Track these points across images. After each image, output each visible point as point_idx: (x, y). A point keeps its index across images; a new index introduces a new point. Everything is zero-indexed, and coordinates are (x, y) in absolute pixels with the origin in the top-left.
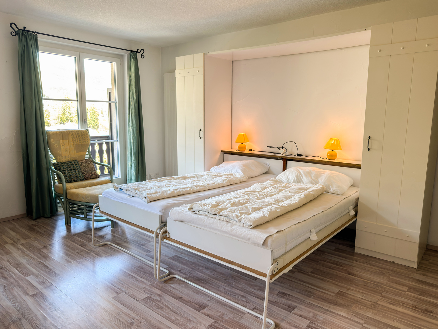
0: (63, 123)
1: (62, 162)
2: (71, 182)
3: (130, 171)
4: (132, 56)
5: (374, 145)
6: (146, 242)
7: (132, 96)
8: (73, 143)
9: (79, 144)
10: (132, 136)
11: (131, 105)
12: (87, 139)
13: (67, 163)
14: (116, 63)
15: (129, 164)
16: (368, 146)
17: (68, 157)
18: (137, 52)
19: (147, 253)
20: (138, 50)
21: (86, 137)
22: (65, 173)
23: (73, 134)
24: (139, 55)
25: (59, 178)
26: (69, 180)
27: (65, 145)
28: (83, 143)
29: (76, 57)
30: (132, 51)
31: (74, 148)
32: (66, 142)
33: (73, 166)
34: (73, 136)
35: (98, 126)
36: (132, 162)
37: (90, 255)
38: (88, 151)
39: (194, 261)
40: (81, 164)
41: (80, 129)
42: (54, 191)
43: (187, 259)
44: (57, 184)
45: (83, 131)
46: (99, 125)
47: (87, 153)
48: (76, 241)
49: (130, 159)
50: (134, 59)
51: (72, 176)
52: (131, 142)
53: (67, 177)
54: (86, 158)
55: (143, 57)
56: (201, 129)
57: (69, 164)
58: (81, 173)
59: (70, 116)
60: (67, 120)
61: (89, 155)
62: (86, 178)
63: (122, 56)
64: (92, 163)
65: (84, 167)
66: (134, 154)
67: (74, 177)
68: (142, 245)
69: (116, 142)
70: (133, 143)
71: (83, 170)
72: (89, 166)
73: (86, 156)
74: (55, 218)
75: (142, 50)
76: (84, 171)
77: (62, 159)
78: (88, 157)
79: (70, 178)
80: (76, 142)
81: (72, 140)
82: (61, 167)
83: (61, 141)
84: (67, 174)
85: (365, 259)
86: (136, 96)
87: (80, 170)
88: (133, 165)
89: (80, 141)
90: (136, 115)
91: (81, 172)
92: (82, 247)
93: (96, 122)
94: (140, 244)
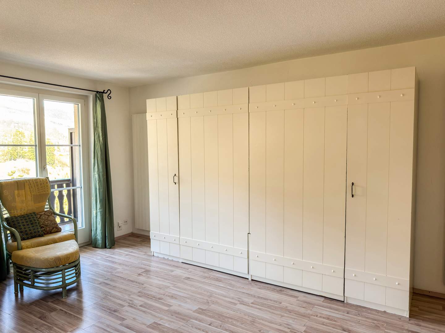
0: (14, 160)
1: (16, 216)
2: (28, 239)
3: (95, 220)
4: (98, 97)
5: (358, 191)
6: (118, 307)
7: (98, 139)
8: (30, 193)
9: (38, 194)
10: (97, 182)
11: (96, 148)
12: (47, 188)
13: (23, 217)
14: (80, 104)
15: (94, 212)
16: (352, 192)
17: (24, 210)
18: (103, 92)
19: (120, 322)
20: (104, 91)
21: (45, 186)
22: (21, 229)
23: (30, 184)
24: (105, 96)
25: (13, 235)
26: (25, 236)
27: (20, 196)
28: (42, 193)
29: (35, 99)
30: (97, 92)
31: (32, 199)
32: (22, 192)
33: (30, 220)
34: (30, 186)
35: (54, 162)
36: (98, 210)
37: (52, 330)
38: (47, 201)
39: (176, 329)
40: (40, 217)
41: (39, 177)
42: (6, 250)
43: (168, 326)
44: (10, 241)
45: (42, 179)
46: (55, 160)
47: (47, 203)
48: (34, 313)
49: (95, 207)
50: (100, 101)
51: (29, 232)
52: (96, 189)
53: (22, 234)
54: (46, 210)
55: (109, 98)
56: (175, 174)
57: (25, 218)
58: (39, 228)
59: (22, 152)
60: (18, 156)
61: (49, 206)
62: (45, 232)
63: (86, 98)
64: (53, 215)
65: (44, 220)
66: (100, 202)
67: (31, 233)
68: (115, 311)
69: (80, 188)
70: (99, 189)
71: (41, 224)
72: (49, 219)
73: (46, 207)
74: (5, 282)
75: (109, 91)
76: (43, 224)
77: (17, 212)
78: (48, 208)
79: (27, 234)
80: (34, 192)
81: (29, 190)
82: (16, 223)
83: (16, 192)
84: (23, 230)
85: (356, 310)
86: (103, 139)
87: (39, 223)
88: (99, 214)
89: (38, 190)
90: (102, 159)
91: (40, 226)
92: (41, 319)
93: (52, 157)
94: (112, 310)
